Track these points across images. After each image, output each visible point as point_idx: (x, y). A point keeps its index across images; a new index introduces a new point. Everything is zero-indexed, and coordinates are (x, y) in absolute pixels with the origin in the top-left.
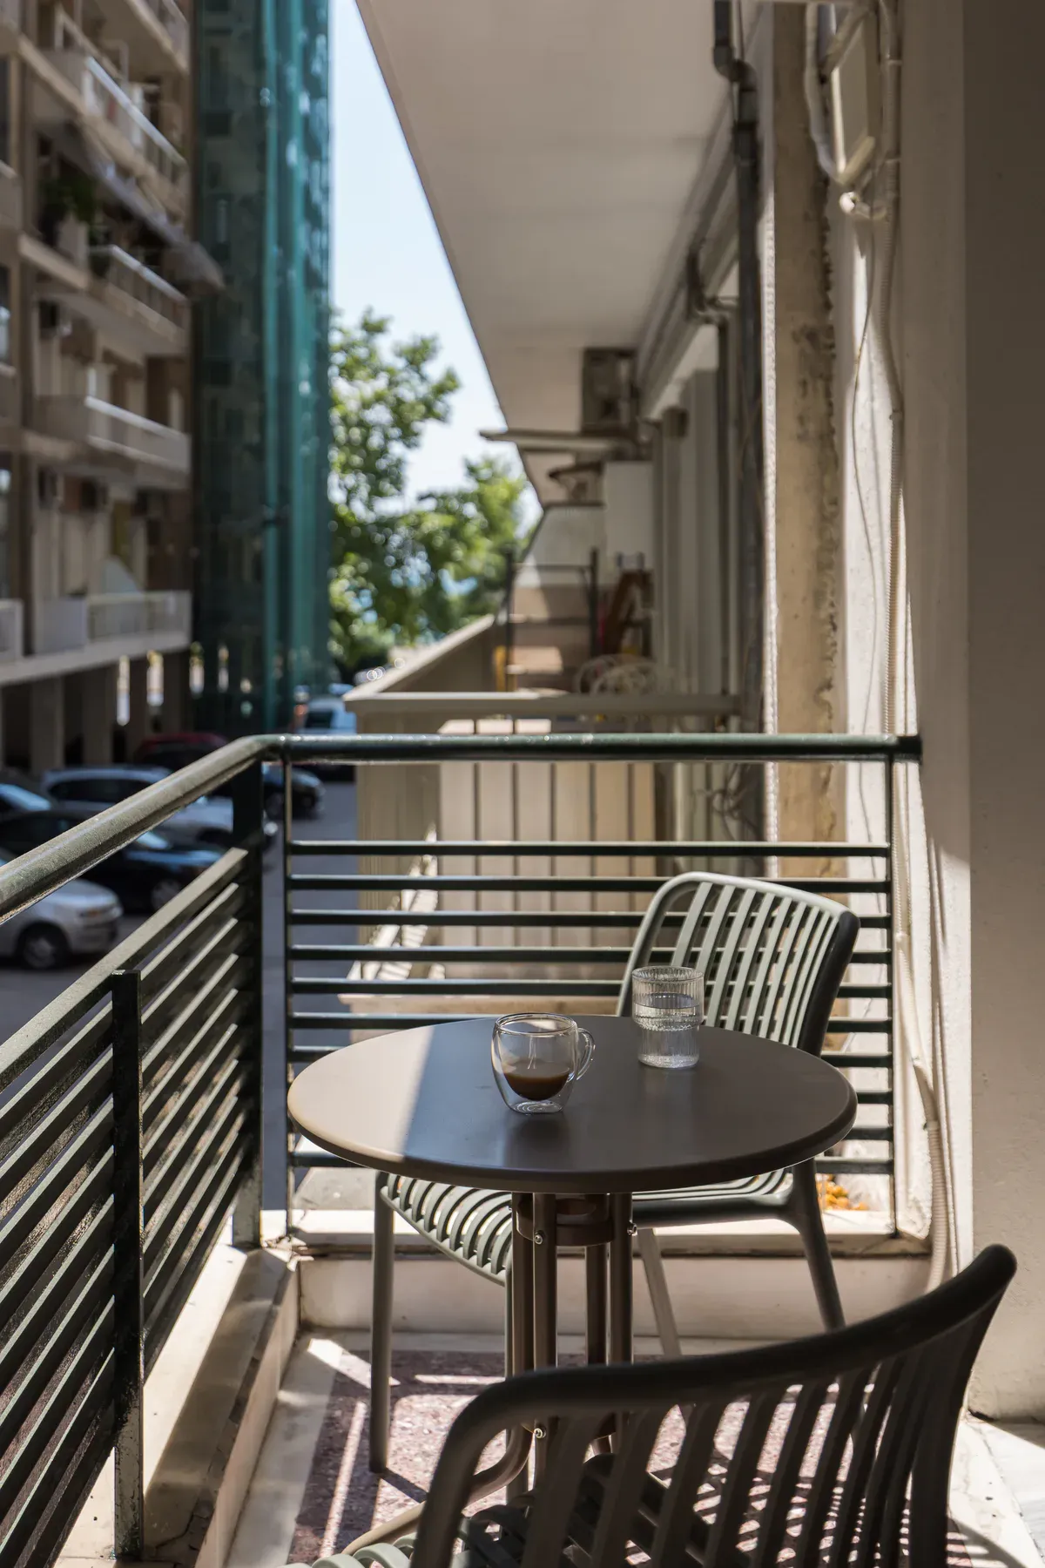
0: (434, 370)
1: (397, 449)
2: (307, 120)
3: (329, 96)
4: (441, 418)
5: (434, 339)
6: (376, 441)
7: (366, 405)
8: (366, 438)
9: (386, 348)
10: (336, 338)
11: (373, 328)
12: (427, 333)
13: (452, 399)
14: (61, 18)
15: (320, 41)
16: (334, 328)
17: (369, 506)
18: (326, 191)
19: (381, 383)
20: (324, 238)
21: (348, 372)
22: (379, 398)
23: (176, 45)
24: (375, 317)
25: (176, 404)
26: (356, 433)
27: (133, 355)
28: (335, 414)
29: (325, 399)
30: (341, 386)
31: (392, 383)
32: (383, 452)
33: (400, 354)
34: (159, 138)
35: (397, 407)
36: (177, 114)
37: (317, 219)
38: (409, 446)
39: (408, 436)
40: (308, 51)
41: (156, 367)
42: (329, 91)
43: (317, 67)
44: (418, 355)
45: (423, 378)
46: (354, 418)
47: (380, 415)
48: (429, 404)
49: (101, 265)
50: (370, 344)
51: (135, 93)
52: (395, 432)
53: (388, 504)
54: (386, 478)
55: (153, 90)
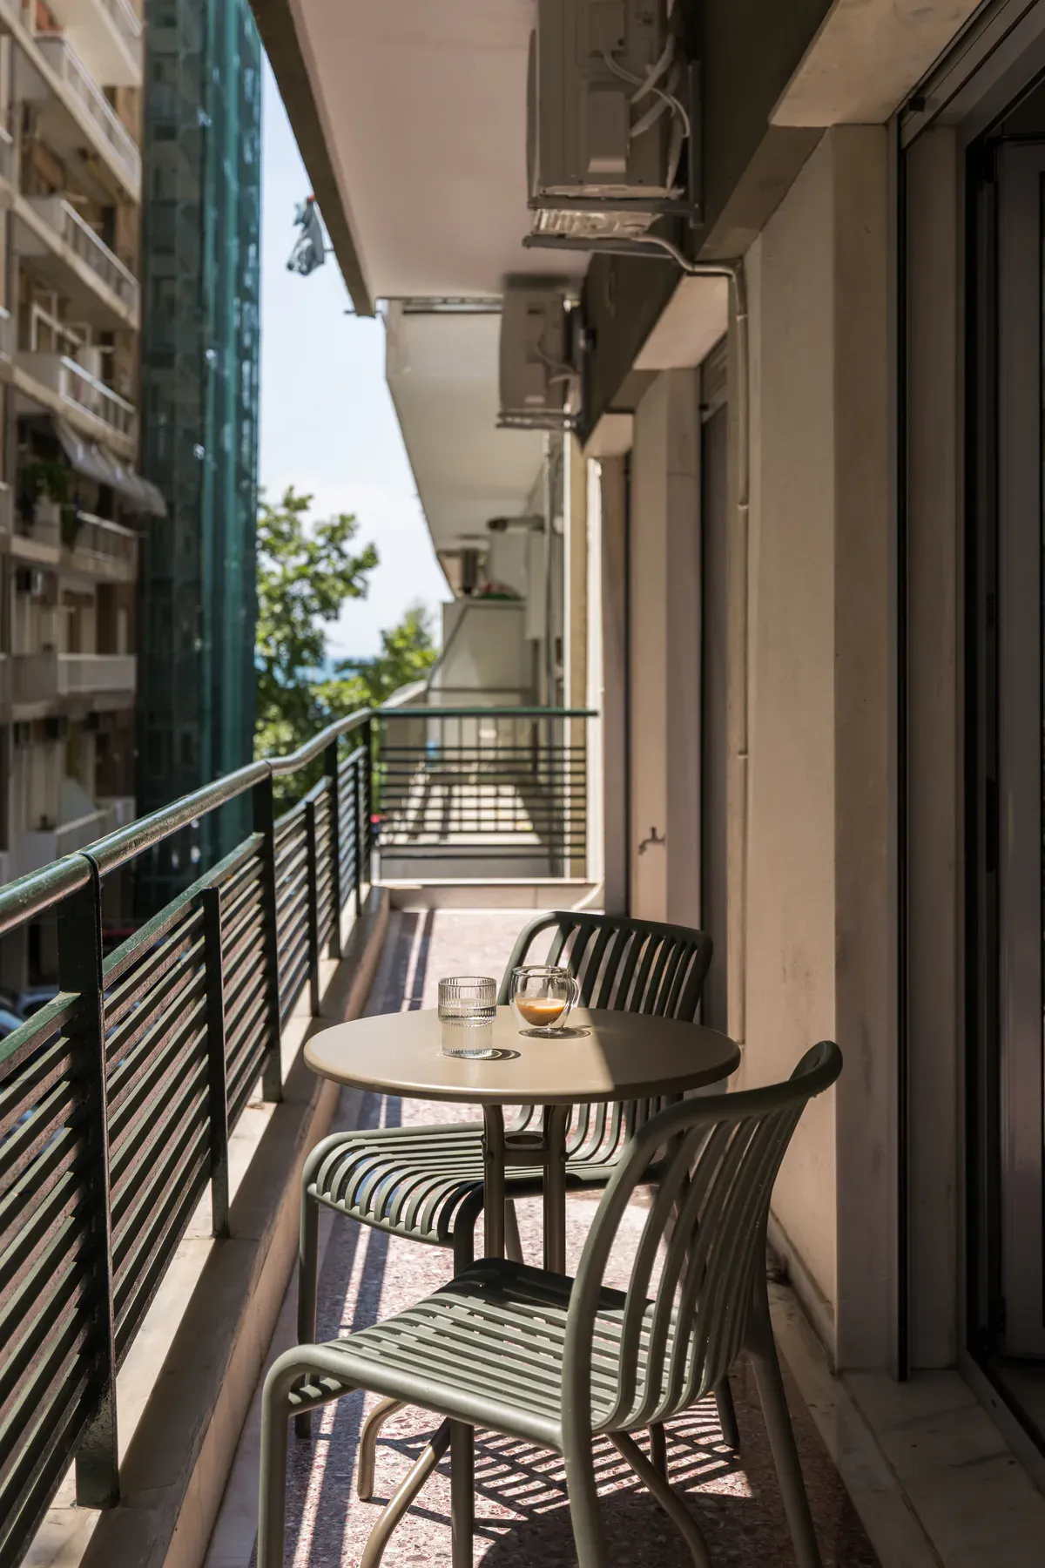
0: (354, 548)
1: (318, 622)
4: (358, 594)
5: (353, 517)
6: (298, 614)
7: (288, 581)
8: (287, 610)
9: (308, 525)
10: (262, 516)
11: (296, 505)
12: (348, 511)
13: (370, 575)
14: (37, 311)
15: (252, 250)
16: (259, 505)
17: (290, 673)
18: (255, 390)
19: (303, 558)
21: (273, 551)
22: (301, 576)
23: (130, 310)
24: (297, 495)
25: (123, 625)
26: (279, 608)
27: (86, 587)
28: (261, 589)
29: (251, 573)
30: (265, 562)
31: (312, 561)
32: (306, 624)
33: (320, 533)
34: (112, 395)
35: (317, 578)
36: (127, 361)
37: (248, 415)
38: (328, 619)
39: (329, 607)
40: (241, 268)
41: (106, 591)
43: (248, 280)
44: (338, 532)
45: (342, 555)
46: (277, 593)
48: (345, 578)
49: (71, 532)
50: (294, 523)
51: (94, 356)
52: (315, 604)
53: (308, 673)
54: (307, 648)
55: (109, 349)
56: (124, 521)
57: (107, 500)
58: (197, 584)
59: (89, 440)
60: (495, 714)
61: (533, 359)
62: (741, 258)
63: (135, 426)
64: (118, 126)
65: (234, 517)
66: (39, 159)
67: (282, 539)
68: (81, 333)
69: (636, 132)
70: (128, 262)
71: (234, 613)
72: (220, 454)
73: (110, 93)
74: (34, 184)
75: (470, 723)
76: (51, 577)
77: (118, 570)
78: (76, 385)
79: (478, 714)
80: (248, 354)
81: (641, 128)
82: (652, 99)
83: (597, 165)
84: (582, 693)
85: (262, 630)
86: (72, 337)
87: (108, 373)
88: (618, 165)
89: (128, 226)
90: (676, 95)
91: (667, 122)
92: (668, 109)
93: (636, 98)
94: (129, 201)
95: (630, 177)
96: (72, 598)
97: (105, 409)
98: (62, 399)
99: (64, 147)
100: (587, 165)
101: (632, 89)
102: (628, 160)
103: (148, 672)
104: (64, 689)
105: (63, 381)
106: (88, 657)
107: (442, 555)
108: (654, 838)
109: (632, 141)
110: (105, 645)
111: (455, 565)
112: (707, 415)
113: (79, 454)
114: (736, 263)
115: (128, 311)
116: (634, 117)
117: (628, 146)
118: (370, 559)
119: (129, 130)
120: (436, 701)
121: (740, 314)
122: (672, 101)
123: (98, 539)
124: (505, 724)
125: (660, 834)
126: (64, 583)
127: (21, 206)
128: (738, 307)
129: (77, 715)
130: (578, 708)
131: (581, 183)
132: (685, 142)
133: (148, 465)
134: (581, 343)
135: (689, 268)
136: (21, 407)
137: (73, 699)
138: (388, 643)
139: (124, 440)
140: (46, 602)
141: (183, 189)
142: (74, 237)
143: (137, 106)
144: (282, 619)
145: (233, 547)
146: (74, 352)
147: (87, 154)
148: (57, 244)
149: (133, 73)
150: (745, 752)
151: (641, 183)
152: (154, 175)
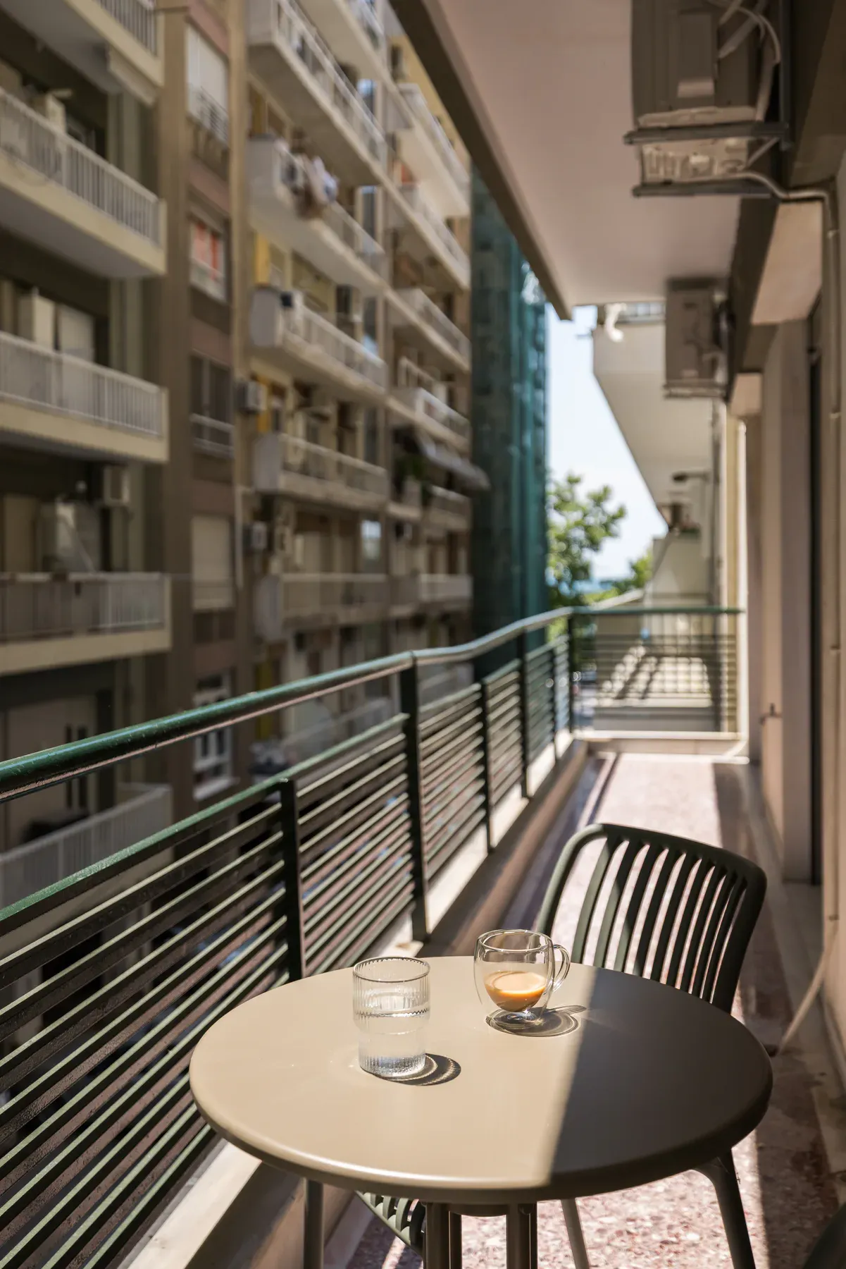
0: (611, 507)
1: (587, 554)
2: (535, 374)
3: (545, 351)
4: (613, 535)
5: (609, 488)
6: (575, 549)
7: (569, 528)
8: (569, 546)
9: (582, 494)
10: (551, 488)
11: (573, 481)
12: (606, 484)
13: (620, 523)
14: (405, 362)
17: (570, 586)
18: (544, 408)
19: (578, 515)
20: (542, 432)
21: (557, 508)
22: (577, 524)
23: (464, 359)
24: (574, 474)
25: (463, 557)
26: (563, 546)
27: (439, 534)
28: (552, 535)
29: (544, 525)
30: (554, 517)
31: (584, 515)
32: (580, 555)
33: (589, 497)
34: (454, 414)
35: (587, 528)
36: (463, 393)
37: (540, 424)
38: (594, 552)
39: (594, 544)
40: (536, 331)
41: (452, 539)
42: (546, 346)
43: (540, 338)
44: (600, 497)
45: (603, 512)
46: (562, 537)
47: (579, 534)
48: (606, 527)
49: (427, 499)
50: (571, 491)
51: (441, 390)
52: (586, 542)
53: (581, 586)
54: (580, 571)
55: (451, 384)
56: (464, 491)
57: (451, 481)
58: (507, 531)
59: (439, 442)
60: (688, 612)
61: (688, 342)
62: (833, 179)
63: (468, 433)
64: (455, 243)
65: (532, 489)
66: (405, 267)
67: (564, 504)
68: (432, 375)
69: (723, 53)
70: (462, 328)
71: (533, 550)
72: (523, 450)
73: (450, 223)
74: (400, 280)
75: (668, 619)
76: (416, 527)
77: (459, 523)
78: (429, 409)
79: (675, 612)
80: (540, 383)
81: (729, 48)
82: (739, 18)
83: (686, 89)
84: (734, 596)
85: (553, 559)
86: (426, 376)
87: (451, 402)
88: (706, 87)
89: (462, 307)
90: (767, 13)
91: (756, 46)
92: (757, 30)
93: (724, 19)
94: (461, 291)
95: (720, 99)
96: (431, 542)
97: (449, 423)
98: (418, 415)
99: (420, 258)
100: (675, 91)
101: (720, 11)
102: (716, 82)
103: (480, 586)
104: (425, 596)
105: (420, 406)
106: (441, 578)
107: (660, 508)
108: (773, 713)
109: (719, 62)
110: (452, 570)
111: (668, 514)
112: (815, 357)
113: (431, 451)
114: (828, 184)
115: (462, 359)
116: (721, 37)
117: (716, 66)
118: (621, 513)
119: (461, 244)
120: (648, 604)
121: (832, 229)
122: (760, 20)
123: (445, 504)
124: (695, 619)
125: (778, 709)
126: (426, 532)
127: (391, 295)
128: (830, 224)
129: (434, 614)
130: (732, 607)
131: (670, 109)
132: (776, 69)
133: (477, 456)
134: (724, 325)
135: (781, 194)
136: (395, 422)
137: (433, 604)
138: (634, 568)
139: (460, 441)
140: (414, 543)
141: (496, 282)
142: (427, 315)
143: (467, 230)
144: (565, 554)
145: (533, 509)
146: (429, 388)
147: (434, 261)
148: (414, 318)
149: (462, 208)
150: (837, 646)
151: (729, 104)
152: (478, 274)
